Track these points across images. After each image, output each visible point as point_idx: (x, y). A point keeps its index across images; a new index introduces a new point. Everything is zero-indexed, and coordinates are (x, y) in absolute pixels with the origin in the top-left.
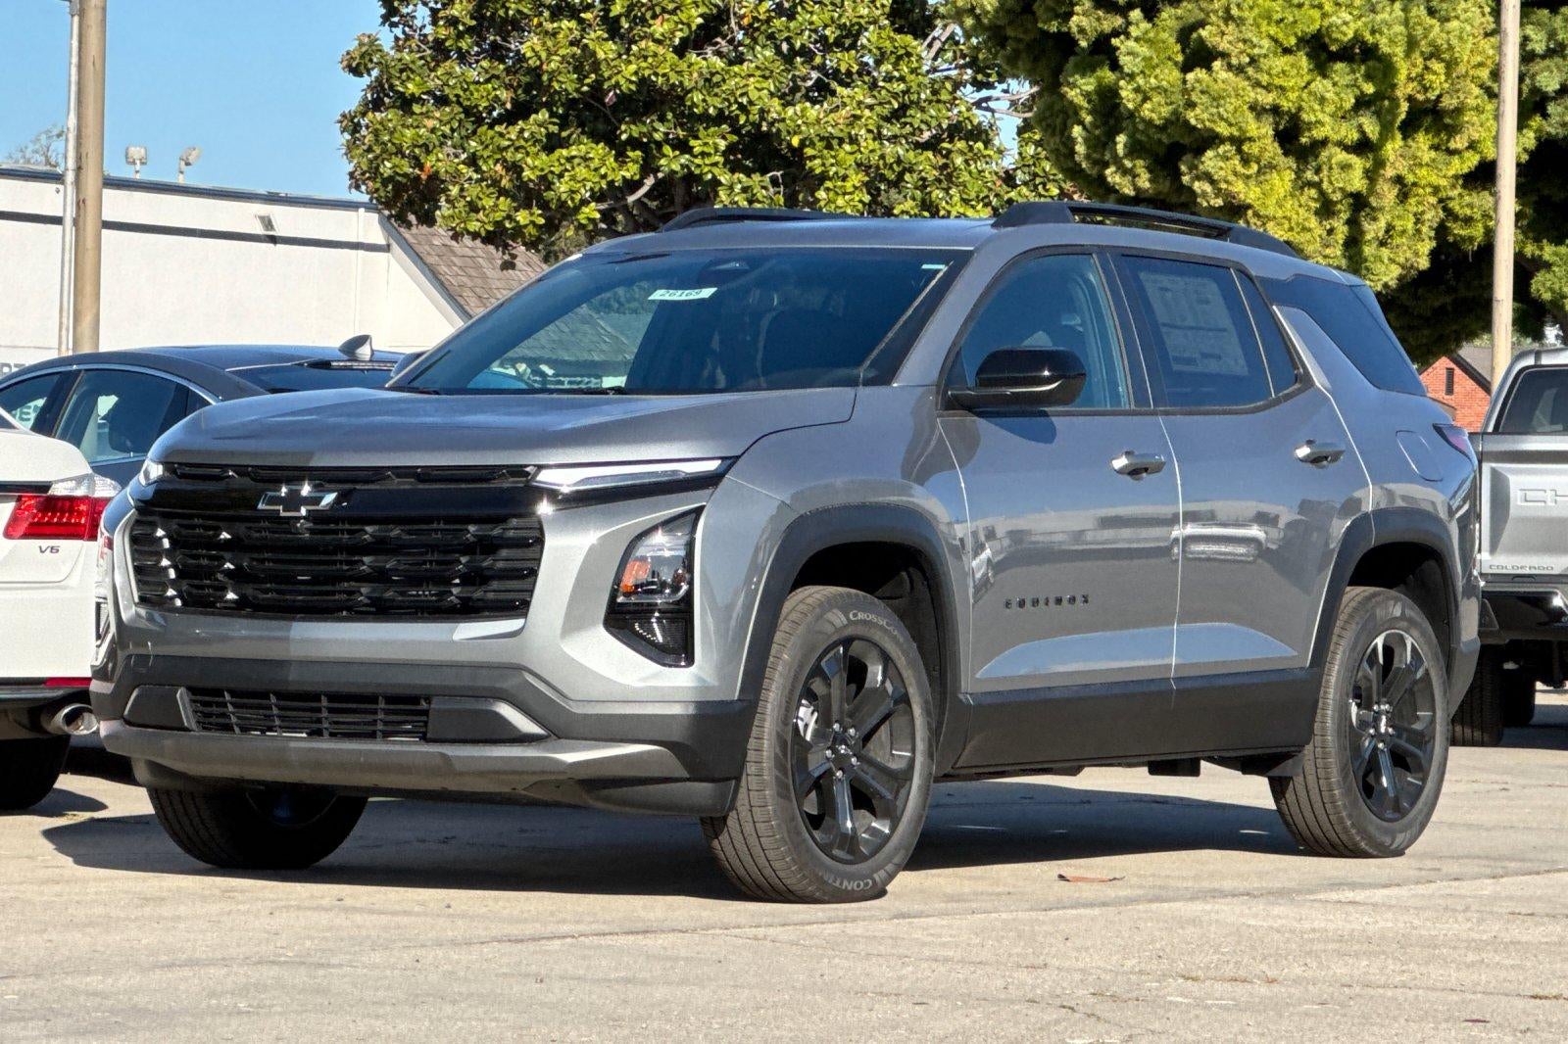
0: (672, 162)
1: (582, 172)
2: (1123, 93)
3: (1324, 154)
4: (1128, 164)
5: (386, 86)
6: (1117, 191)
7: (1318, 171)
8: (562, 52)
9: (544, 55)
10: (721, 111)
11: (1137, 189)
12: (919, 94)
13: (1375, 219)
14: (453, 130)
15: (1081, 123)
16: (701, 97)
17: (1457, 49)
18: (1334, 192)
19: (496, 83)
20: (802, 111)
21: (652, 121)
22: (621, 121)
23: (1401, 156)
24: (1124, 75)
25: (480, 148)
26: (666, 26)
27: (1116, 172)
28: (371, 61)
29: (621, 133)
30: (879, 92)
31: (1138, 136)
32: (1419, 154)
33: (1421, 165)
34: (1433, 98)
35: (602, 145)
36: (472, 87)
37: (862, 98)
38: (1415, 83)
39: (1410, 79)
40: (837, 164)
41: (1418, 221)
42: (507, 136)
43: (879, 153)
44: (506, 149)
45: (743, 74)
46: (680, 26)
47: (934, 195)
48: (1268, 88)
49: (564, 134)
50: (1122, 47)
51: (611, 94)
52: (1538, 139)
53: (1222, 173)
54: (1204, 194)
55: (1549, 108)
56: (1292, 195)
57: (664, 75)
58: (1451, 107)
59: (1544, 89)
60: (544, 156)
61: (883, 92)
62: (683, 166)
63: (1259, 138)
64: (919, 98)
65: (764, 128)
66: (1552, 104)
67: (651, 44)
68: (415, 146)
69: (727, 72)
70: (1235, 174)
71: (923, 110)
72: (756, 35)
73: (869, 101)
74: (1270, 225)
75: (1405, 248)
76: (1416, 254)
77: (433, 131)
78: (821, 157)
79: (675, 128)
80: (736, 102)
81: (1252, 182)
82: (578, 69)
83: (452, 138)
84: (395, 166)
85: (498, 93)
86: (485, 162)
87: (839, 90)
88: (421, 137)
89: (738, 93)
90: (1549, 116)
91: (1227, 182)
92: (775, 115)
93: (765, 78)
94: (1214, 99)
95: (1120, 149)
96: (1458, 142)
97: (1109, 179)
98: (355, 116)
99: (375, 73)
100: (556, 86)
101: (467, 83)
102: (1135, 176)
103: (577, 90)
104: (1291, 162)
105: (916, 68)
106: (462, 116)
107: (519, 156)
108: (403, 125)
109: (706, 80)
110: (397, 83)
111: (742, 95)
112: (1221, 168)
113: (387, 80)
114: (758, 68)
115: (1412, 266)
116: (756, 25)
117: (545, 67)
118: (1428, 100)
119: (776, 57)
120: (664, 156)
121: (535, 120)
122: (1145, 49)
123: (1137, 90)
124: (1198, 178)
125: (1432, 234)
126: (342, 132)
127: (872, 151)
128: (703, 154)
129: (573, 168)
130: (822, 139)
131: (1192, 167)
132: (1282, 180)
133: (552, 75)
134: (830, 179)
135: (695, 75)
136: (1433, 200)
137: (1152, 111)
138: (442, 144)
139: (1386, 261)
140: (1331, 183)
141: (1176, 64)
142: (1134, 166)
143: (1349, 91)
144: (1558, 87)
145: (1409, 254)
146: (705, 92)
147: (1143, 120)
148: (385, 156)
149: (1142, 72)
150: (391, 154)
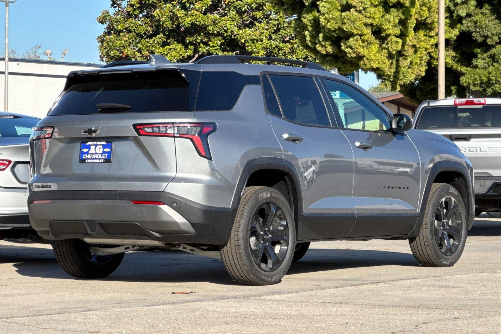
0: (203, 49)
1: (174, 53)
2: (321, 20)
3: (389, 38)
4: (323, 43)
5: (111, 27)
6: (320, 53)
7: (387, 44)
8: (167, 14)
9: (161, 15)
10: (218, 32)
11: (327, 52)
12: (284, 24)
13: (406, 59)
14: (133, 41)
15: (308, 30)
16: (212, 28)
17: (432, 3)
18: (393, 51)
19: (147, 25)
20: (245, 31)
21: (196, 36)
22: (186, 36)
23: (414, 38)
24: (321, 14)
25: (142, 46)
26: (200, 5)
27: (319, 46)
28: (106, 19)
29: (187, 40)
30: (270, 24)
31: (326, 34)
32: (420, 37)
33: (421, 41)
34: (424, 19)
35: (180, 44)
36: (139, 27)
37: (264, 27)
38: (418, 14)
39: (416, 13)
40: (256, 48)
41: (421, 60)
42: (150, 42)
43: (269, 44)
44: (149, 46)
45: (225, 20)
46: (204, 5)
47: (288, 58)
48: (369, 18)
49: (168, 41)
50: (320, 5)
51: (183, 28)
52: (459, 32)
53: (356, 46)
54: (349, 53)
55: (463, 21)
56: (378, 52)
57: (199, 21)
58: (430, 22)
59: (461, 15)
60: (161, 48)
61: (271, 24)
62: (207, 50)
63: (367, 34)
64: (284, 26)
65: (233, 37)
66: (464, 20)
67: (195, 11)
68: (121, 47)
69: (220, 19)
70: (360, 45)
71: (285, 30)
72: (230, 7)
73: (266, 27)
74: (371, 62)
75: (417, 69)
76: (420, 71)
77: (126, 41)
78: (251, 46)
79: (204, 38)
80: (223, 29)
81: (365, 48)
82: (172, 19)
83: (133, 43)
84: (114, 53)
85: (147, 28)
86: (143, 51)
87: (257, 24)
88: (122, 43)
89: (224, 26)
90: (463, 24)
91: (357, 48)
92: (236, 33)
93: (233, 21)
94: (352, 22)
95: (321, 39)
96: (432, 33)
97: (317, 49)
98: (102, 37)
99: (108, 23)
100: (165, 26)
101: (137, 25)
102: (326, 47)
103: (172, 27)
104: (378, 41)
105: (282, 16)
106: (136, 36)
107: (154, 49)
108: (117, 40)
109: (213, 22)
110: (115, 26)
111: (225, 27)
112: (355, 44)
113: (112, 25)
114: (230, 18)
115: (419, 75)
116: (230, 4)
117: (161, 19)
118: (422, 20)
119: (236, 14)
120: (201, 47)
121: (158, 37)
122: (328, 5)
123: (326, 19)
124: (347, 47)
125: (426, 64)
126: (98, 42)
127: (267, 44)
128: (213, 46)
129: (171, 52)
130: (251, 40)
131: (345, 44)
132: (375, 47)
133: (163, 22)
134: (254, 53)
135: (210, 20)
136: (425, 53)
137: (331, 26)
138: (129, 45)
139: (410, 73)
140: (392, 48)
141: (338, 10)
142: (325, 44)
143: (397, 18)
144: (466, 14)
145: (418, 71)
146: (213, 26)
147: (328, 29)
148: (111, 50)
149: (327, 13)
150: (113, 49)
